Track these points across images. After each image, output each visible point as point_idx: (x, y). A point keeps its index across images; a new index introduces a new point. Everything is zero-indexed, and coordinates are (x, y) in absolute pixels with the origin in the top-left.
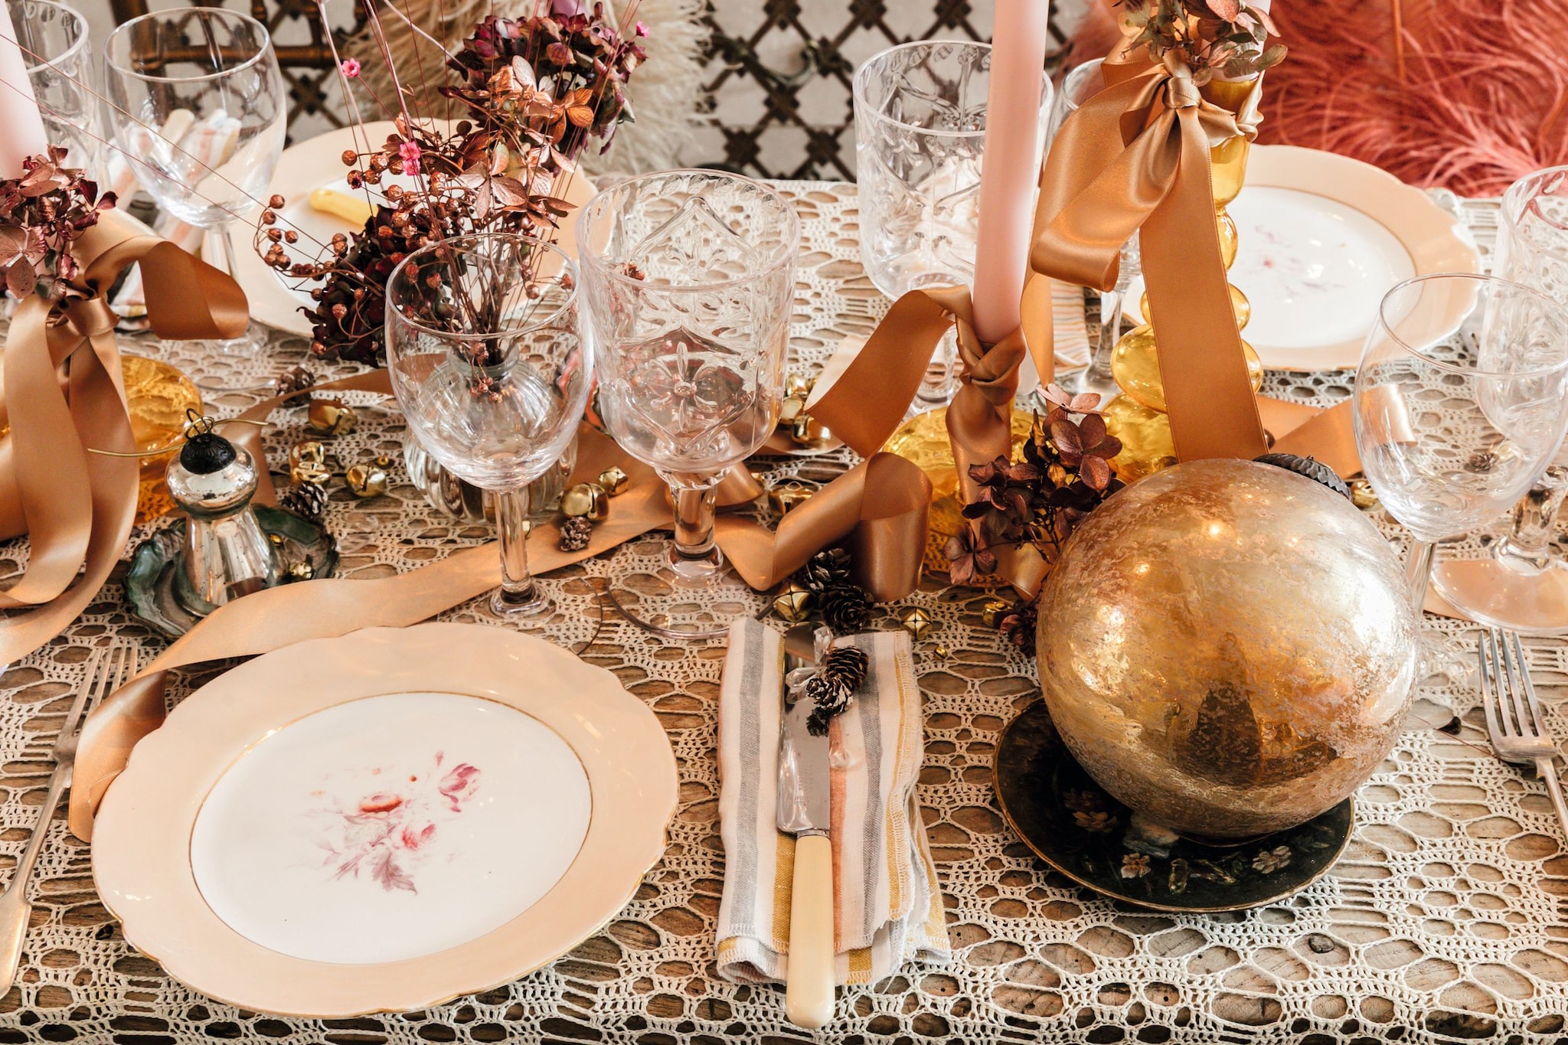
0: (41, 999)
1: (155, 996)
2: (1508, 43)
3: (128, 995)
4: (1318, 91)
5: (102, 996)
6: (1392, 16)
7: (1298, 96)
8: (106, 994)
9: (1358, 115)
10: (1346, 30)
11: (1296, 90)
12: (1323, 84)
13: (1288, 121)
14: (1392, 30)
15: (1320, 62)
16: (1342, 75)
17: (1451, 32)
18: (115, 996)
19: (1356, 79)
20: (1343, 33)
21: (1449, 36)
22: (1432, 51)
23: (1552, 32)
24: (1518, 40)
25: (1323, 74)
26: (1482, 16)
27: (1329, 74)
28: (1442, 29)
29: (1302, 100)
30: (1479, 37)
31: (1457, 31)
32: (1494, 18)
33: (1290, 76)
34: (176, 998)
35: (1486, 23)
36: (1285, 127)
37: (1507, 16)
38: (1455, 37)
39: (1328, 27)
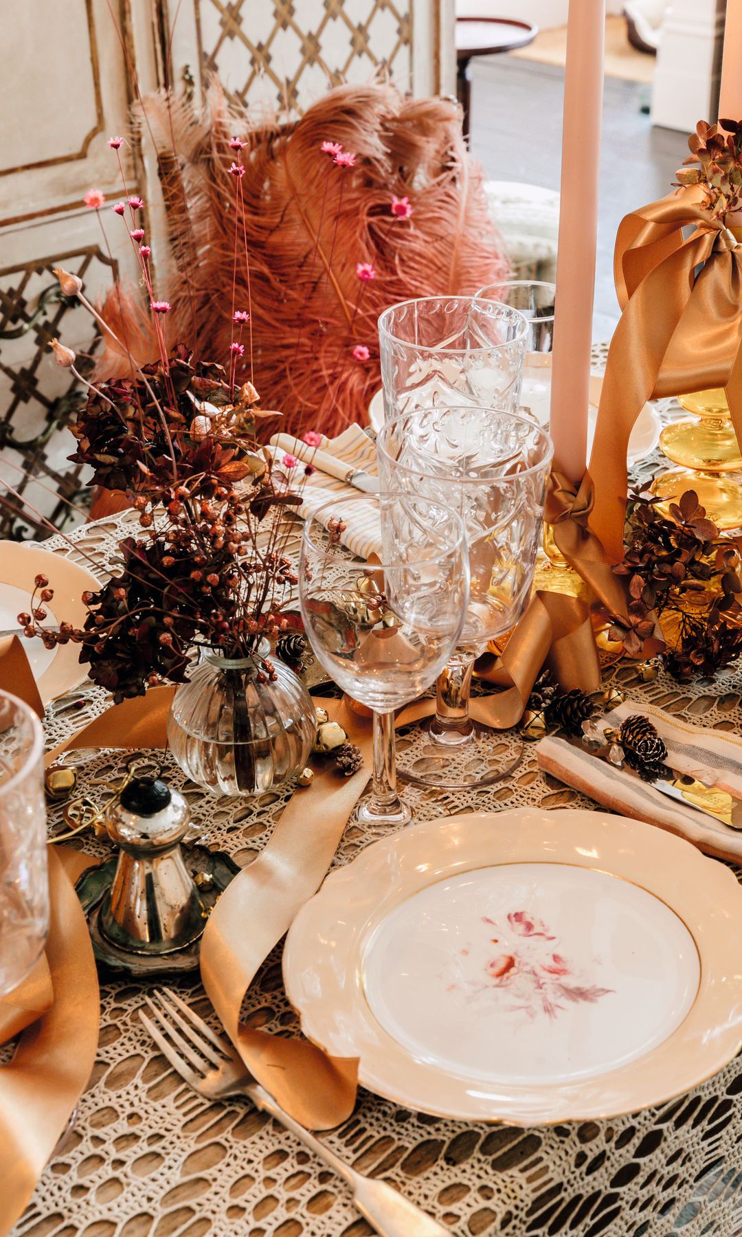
0: (473, 1229)
1: (547, 1168)
2: (408, 292)
3: (530, 1180)
4: (308, 361)
5: (512, 1195)
6: (336, 294)
7: (297, 369)
8: (513, 1191)
9: (339, 369)
10: (312, 313)
11: (294, 366)
12: (311, 355)
13: (300, 387)
14: (340, 305)
15: (304, 340)
16: (320, 345)
17: (374, 294)
18: (521, 1187)
19: (330, 345)
20: (312, 316)
21: (374, 298)
22: (367, 311)
23: (428, 278)
24: (413, 288)
25: (308, 349)
26: (388, 278)
27: (312, 347)
28: (369, 295)
29: (301, 371)
30: (390, 293)
31: (377, 293)
32: (394, 278)
33: (287, 357)
34: (560, 1158)
35: (391, 282)
36: (300, 393)
37: (401, 275)
38: (377, 297)
39: (299, 315)
